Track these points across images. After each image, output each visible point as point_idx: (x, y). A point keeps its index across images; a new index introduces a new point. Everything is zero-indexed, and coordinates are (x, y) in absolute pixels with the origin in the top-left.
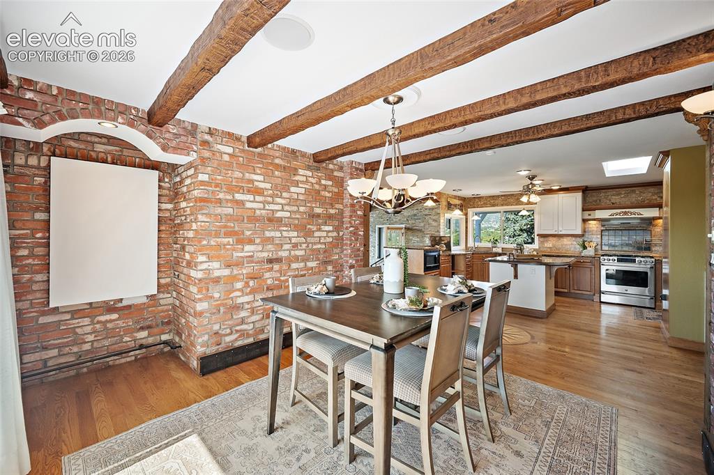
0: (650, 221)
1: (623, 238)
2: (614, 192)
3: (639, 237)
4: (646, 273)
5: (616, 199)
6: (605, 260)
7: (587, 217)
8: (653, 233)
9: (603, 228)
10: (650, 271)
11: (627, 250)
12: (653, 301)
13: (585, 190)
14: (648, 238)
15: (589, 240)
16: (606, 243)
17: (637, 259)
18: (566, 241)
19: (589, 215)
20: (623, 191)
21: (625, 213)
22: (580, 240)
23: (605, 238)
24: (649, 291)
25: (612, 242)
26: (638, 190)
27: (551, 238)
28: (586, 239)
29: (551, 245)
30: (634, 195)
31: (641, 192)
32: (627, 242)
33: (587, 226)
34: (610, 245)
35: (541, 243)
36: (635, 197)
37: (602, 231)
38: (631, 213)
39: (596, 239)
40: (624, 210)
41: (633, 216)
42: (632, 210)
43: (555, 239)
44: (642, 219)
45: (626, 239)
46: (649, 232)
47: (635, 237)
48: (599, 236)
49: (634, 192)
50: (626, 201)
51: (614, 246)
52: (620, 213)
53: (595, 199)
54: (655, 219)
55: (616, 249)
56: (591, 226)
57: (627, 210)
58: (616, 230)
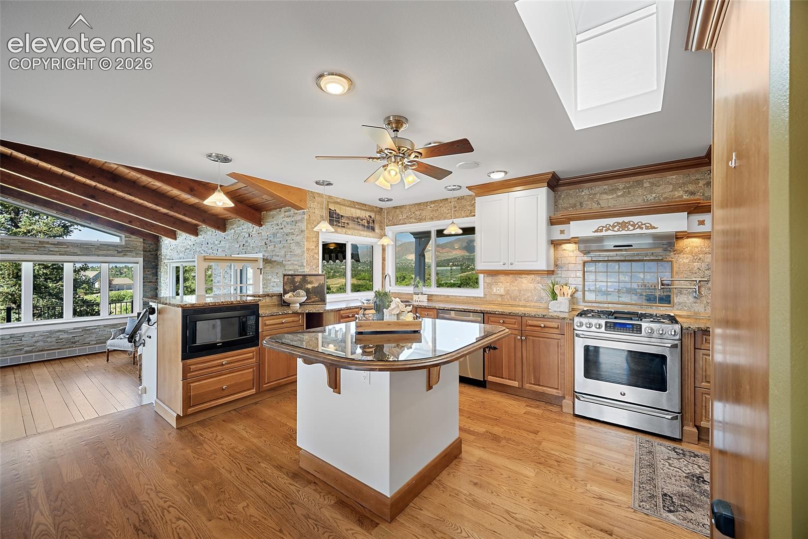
0: (670, 242)
1: (622, 278)
2: (604, 186)
3: (650, 276)
4: (663, 358)
5: (608, 201)
6: (581, 325)
7: (558, 236)
8: (675, 266)
9: (586, 258)
10: (671, 353)
11: (628, 303)
12: (677, 423)
13: (554, 183)
14: (666, 277)
15: (563, 281)
16: (593, 288)
17: (645, 325)
18: (525, 282)
19: (562, 232)
20: (620, 184)
21: (624, 225)
22: (548, 281)
23: (590, 277)
24: (669, 400)
25: (601, 285)
26: (647, 180)
27: (502, 278)
28: (557, 279)
29: (502, 292)
30: (640, 191)
31: (652, 184)
32: (628, 286)
33: (560, 253)
34: (597, 291)
35: (489, 286)
36: (643, 195)
37: (584, 263)
38: (634, 225)
39: (574, 278)
40: (620, 220)
41: (638, 231)
42: (635, 219)
43: (509, 278)
44: (656, 237)
45: (627, 279)
46: (668, 265)
47: (642, 276)
48: (580, 274)
49: (640, 184)
50: (625, 203)
51: (607, 293)
52: (614, 226)
53: (572, 201)
54: (679, 236)
55: (610, 299)
56: (566, 254)
57: (626, 219)
58: (610, 261)
